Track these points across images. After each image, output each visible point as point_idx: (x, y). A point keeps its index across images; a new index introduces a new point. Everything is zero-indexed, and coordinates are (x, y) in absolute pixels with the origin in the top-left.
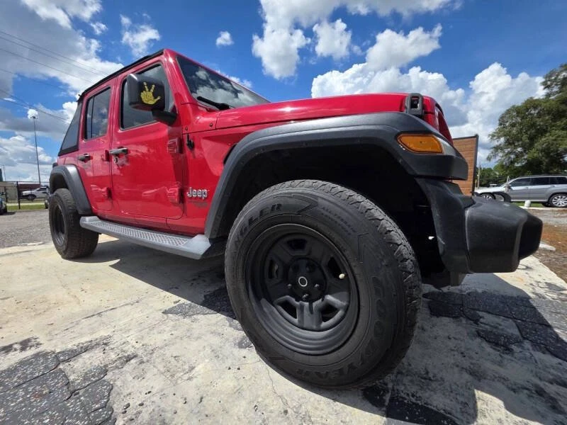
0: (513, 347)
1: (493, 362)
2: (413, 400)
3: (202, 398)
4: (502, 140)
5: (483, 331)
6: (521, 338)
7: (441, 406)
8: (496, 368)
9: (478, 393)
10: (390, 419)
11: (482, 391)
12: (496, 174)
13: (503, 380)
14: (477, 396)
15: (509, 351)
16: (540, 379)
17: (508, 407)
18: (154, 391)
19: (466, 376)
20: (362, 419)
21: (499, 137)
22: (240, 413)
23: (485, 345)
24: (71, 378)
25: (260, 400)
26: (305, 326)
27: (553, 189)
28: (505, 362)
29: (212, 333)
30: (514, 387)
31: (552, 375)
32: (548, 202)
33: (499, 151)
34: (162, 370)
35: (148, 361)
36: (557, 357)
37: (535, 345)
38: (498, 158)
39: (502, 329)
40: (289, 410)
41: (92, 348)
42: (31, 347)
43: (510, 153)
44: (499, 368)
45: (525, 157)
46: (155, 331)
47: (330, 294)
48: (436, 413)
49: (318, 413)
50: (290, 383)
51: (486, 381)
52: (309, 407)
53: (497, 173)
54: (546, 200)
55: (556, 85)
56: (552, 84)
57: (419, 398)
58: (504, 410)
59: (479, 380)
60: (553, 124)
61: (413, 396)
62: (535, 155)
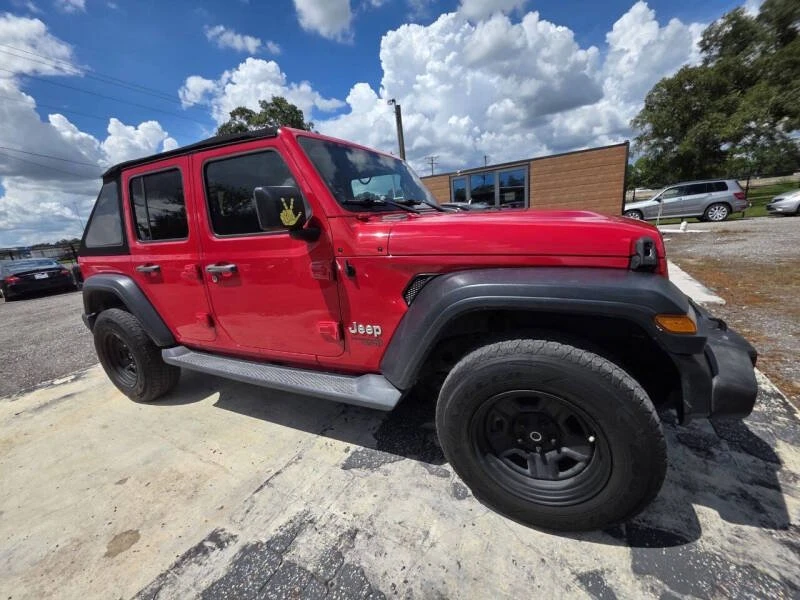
0: (713, 450)
1: (701, 471)
2: (645, 525)
3: (458, 563)
4: (648, 127)
5: (682, 435)
6: (717, 438)
7: (670, 526)
8: (703, 476)
9: (697, 507)
10: (635, 548)
11: (699, 504)
12: (637, 173)
13: (713, 488)
14: (696, 510)
15: (710, 455)
16: (742, 481)
17: (724, 516)
18: (408, 565)
19: (683, 492)
20: (611, 554)
21: (643, 124)
22: (504, 570)
23: (688, 451)
24: (310, 568)
25: (513, 553)
26: (539, 476)
27: (710, 198)
28: (710, 469)
29: (417, 486)
30: (723, 494)
31: (751, 475)
32: (703, 216)
33: (644, 142)
34: (398, 540)
35: (375, 534)
36: (751, 454)
37: (731, 443)
38: (642, 153)
39: (699, 430)
40: (546, 558)
41: (300, 529)
42: (228, 541)
43: (657, 145)
44: (706, 476)
45: (675, 150)
46: (353, 496)
47: (567, 446)
48: (668, 534)
49: (571, 555)
50: (531, 530)
51: (700, 493)
52: (561, 552)
53: (639, 171)
54: (701, 214)
55: (716, 45)
56: (711, 44)
57: (650, 522)
58: (720, 520)
59: (694, 493)
60: (712, 103)
61: (644, 521)
62: (688, 148)
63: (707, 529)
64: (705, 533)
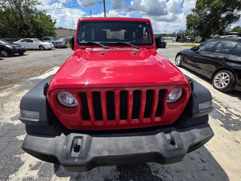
59: (75, 178)
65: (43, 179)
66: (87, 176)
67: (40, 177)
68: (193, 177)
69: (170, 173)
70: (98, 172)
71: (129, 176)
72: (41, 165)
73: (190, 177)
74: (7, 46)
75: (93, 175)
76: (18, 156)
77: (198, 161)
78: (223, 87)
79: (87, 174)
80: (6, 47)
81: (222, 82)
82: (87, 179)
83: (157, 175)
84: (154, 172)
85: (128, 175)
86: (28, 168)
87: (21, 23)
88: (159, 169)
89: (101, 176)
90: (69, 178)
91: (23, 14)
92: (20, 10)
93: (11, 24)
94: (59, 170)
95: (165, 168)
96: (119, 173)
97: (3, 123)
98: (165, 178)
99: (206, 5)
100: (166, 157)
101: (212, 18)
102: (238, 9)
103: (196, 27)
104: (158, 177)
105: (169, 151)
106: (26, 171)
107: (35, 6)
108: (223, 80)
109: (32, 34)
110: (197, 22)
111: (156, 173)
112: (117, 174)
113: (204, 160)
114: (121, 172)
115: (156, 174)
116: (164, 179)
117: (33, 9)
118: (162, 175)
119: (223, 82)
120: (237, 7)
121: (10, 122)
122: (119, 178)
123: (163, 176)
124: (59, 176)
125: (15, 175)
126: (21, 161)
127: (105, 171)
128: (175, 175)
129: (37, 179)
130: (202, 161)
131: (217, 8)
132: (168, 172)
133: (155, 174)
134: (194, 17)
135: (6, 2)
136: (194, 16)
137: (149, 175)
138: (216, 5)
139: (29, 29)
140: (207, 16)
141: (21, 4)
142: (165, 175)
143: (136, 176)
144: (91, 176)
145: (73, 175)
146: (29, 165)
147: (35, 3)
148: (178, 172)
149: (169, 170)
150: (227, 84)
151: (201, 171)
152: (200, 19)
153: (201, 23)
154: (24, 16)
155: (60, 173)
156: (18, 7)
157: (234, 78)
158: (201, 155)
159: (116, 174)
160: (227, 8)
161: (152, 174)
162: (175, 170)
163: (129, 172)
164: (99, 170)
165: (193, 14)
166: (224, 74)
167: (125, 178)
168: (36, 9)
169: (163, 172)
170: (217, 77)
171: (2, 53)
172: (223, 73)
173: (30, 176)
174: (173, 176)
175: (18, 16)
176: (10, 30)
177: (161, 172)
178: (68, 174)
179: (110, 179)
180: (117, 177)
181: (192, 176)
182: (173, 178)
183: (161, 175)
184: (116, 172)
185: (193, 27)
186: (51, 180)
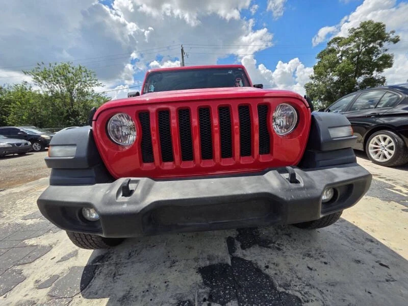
2: (98, 272)
7: (94, 284)
11: (108, 302)
19: (121, 294)
57: (99, 275)
59: (119, 301)
63: (88, 303)
64: (85, 301)
65: (55, 302)
66: (143, 296)
67: (51, 300)
68: (369, 292)
69: (316, 286)
70: (165, 288)
71: (229, 294)
72: (58, 280)
73: (361, 293)
74: (43, 136)
75: (154, 294)
76: (19, 268)
77: (372, 265)
78: (389, 157)
79: (143, 292)
80: (42, 138)
81: (384, 151)
82: (142, 301)
83: (287, 292)
84: (280, 286)
85: (227, 292)
86: (32, 285)
87: (70, 109)
88: (291, 281)
89: (170, 296)
90: (106, 300)
91: (75, 98)
92: (71, 93)
93: (55, 110)
94: (89, 287)
95: (303, 279)
96: (208, 289)
97: (7, 224)
98: (306, 295)
99: (329, 70)
100: (285, 198)
101: (343, 84)
102: (377, 71)
103: (322, 97)
104: (290, 294)
105: (289, 190)
106: (27, 291)
107: (92, 87)
108: (383, 147)
109: (81, 122)
110: (322, 91)
111: (285, 287)
112: (203, 291)
113: (384, 264)
114: (212, 287)
115: (286, 289)
116: (303, 297)
117: (90, 90)
118: (299, 291)
119: (386, 150)
120: (376, 69)
121: (20, 221)
122: (207, 298)
123: (301, 293)
124: (87, 298)
125: (5, 297)
126: (23, 276)
127: (180, 286)
128: (327, 291)
129: (45, 303)
130: (381, 265)
131: (346, 71)
132: (310, 285)
133: (284, 290)
134: (316, 86)
135: (55, 85)
136: (315, 84)
137: (270, 291)
138: (343, 68)
139: (78, 116)
140: (335, 83)
141: (74, 86)
142: (306, 290)
143: (243, 293)
144: (151, 296)
145: (115, 295)
146: (35, 280)
147: (94, 85)
148: (333, 285)
149: (311, 282)
150: (393, 152)
151: (383, 281)
152: (325, 87)
153: (328, 92)
154: (75, 100)
155: (90, 293)
156: (70, 91)
157: (400, 139)
158: (374, 255)
159: (200, 291)
160: (361, 71)
161: (276, 289)
162: (326, 282)
163: (228, 287)
164: (168, 285)
165: (313, 82)
166: (382, 136)
167: (222, 298)
168: (93, 91)
169: (300, 285)
170: (372, 144)
171: (34, 147)
172: (380, 136)
173: (32, 298)
174: (323, 293)
175: (68, 100)
176: (52, 118)
177: (296, 286)
178: (105, 294)
179: (189, 301)
180: (203, 296)
181: (366, 291)
182: (323, 295)
183: (296, 291)
184: (201, 288)
185: (319, 98)
186: (70, 304)
